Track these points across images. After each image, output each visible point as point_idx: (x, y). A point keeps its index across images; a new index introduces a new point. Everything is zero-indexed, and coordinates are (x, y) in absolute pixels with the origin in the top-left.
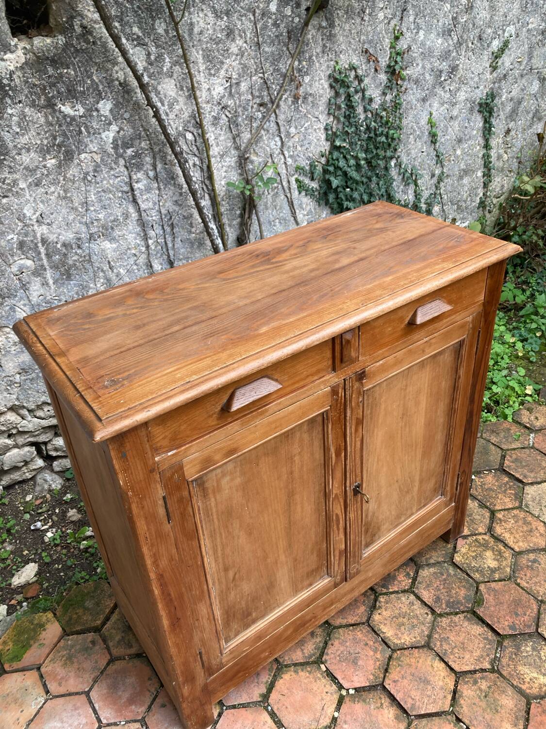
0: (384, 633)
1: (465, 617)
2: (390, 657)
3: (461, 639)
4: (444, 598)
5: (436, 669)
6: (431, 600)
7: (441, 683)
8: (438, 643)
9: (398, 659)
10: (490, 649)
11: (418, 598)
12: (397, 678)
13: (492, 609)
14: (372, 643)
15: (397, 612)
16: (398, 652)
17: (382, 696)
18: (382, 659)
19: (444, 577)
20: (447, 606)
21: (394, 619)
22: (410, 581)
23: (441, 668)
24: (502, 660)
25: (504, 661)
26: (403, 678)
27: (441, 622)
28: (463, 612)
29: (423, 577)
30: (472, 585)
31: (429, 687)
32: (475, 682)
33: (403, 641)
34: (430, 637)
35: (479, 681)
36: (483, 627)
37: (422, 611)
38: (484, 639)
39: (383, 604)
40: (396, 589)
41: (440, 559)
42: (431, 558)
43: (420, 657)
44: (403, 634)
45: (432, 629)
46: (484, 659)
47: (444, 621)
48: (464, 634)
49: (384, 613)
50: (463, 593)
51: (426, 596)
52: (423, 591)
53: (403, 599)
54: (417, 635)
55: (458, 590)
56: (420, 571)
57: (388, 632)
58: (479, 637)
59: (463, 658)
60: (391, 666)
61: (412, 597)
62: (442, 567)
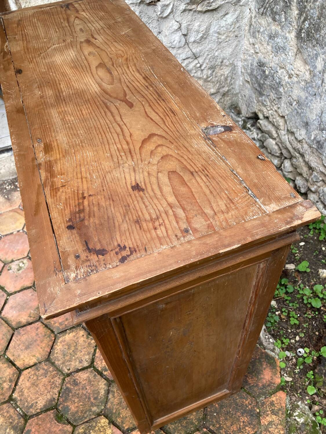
0: (69, 333)
1: (54, 399)
2: (52, 332)
3: (40, 386)
4: (74, 389)
5: (32, 358)
6: (77, 377)
7: (22, 357)
8: (46, 368)
9: (49, 336)
10: (24, 405)
11: (84, 369)
12: (39, 330)
13: (48, 425)
14: (66, 323)
15: (79, 348)
16: (53, 338)
17: (35, 319)
18: (54, 326)
19: (92, 399)
20: (67, 388)
21: (75, 344)
22: (100, 369)
23: (30, 362)
24: (13, 410)
25: (12, 411)
26: (37, 334)
27: (59, 378)
28: (58, 399)
29: (99, 381)
30: (75, 420)
31: (23, 348)
32: (11, 381)
33: (58, 344)
34: (53, 364)
35: (10, 384)
36: (41, 409)
37: (72, 367)
38: (32, 405)
39: (89, 341)
40: (96, 355)
41: (109, 405)
42: (114, 397)
43: (43, 350)
44: (63, 345)
45: (57, 368)
46: (19, 396)
47: (58, 381)
48: (42, 390)
49: (82, 339)
50: (73, 408)
51: (83, 376)
52: (87, 375)
53: (87, 357)
54: (58, 355)
55: (76, 405)
56: (105, 382)
57: (69, 337)
58: (35, 401)
59: (28, 380)
60: (47, 330)
61: (86, 364)
62: (101, 402)
